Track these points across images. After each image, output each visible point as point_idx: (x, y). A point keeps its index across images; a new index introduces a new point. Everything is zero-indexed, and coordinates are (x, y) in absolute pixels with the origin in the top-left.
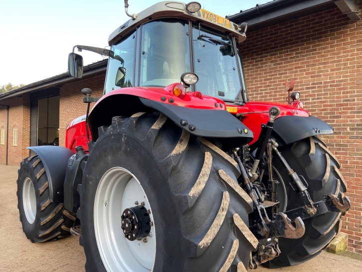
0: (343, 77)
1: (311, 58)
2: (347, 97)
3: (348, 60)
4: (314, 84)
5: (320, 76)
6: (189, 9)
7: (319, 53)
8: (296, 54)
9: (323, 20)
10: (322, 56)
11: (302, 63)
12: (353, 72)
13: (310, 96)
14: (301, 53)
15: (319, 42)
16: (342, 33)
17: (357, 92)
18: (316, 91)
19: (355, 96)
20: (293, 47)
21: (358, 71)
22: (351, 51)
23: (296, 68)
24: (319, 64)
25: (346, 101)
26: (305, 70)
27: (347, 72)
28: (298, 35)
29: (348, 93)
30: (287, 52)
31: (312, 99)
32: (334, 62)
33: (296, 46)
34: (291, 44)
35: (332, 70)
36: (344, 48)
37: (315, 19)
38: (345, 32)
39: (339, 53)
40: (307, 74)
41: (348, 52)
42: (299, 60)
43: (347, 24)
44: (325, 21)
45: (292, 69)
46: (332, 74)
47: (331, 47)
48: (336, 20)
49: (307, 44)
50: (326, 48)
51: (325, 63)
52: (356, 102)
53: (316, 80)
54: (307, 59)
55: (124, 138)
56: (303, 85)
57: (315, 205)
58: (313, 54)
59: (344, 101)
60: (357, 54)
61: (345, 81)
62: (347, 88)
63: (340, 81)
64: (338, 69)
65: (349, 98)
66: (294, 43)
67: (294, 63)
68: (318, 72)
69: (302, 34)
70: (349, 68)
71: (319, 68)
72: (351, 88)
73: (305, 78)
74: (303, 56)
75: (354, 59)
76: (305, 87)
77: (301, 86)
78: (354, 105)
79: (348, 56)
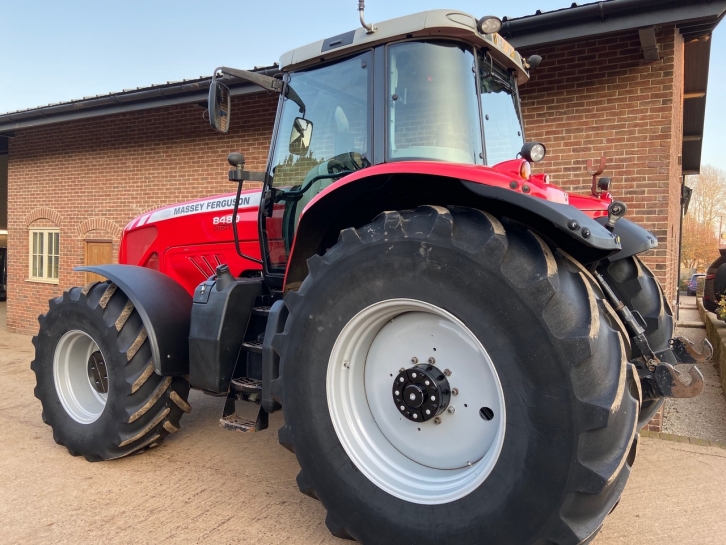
0: (627, 154)
1: (574, 118)
2: (632, 187)
3: (636, 125)
4: (577, 162)
5: (589, 149)
6: (484, 27)
7: (588, 111)
8: (549, 108)
9: (597, 54)
10: (594, 116)
11: (559, 126)
12: (643, 146)
13: (572, 182)
14: (557, 107)
15: (588, 91)
16: (627, 79)
17: (649, 179)
18: (582, 175)
19: (646, 186)
20: (543, 96)
21: (651, 145)
22: (642, 111)
23: (548, 133)
24: (587, 129)
25: (630, 193)
26: (563, 138)
27: (633, 146)
28: (553, 76)
29: (633, 180)
30: (533, 104)
31: (574, 188)
32: (614, 127)
33: (549, 95)
34: (539, 91)
35: (609, 141)
36: (630, 106)
37: (583, 52)
38: (634, 79)
39: (622, 113)
40: (566, 145)
41: (637, 112)
42: (554, 120)
43: (637, 65)
44: (600, 56)
45: (540, 134)
46: (610, 148)
47: (609, 101)
48: (619, 56)
49: (569, 93)
50: (601, 102)
51: (597, 129)
52: (646, 195)
53: (581, 157)
54: (568, 119)
55: (426, 250)
56: (559, 164)
57: (658, 355)
58: (577, 111)
59: (626, 193)
60: (651, 117)
61: (630, 159)
62: (633, 172)
63: (621, 160)
64: (619, 140)
65: (635, 189)
66: (545, 90)
67: (544, 124)
68: (586, 143)
69: (560, 75)
70: (637, 139)
71: (588, 136)
72: (638, 172)
73: (563, 151)
74: (561, 113)
75: (646, 124)
76: (562, 167)
77: (555, 164)
78: (643, 199)
79: (635, 118)
